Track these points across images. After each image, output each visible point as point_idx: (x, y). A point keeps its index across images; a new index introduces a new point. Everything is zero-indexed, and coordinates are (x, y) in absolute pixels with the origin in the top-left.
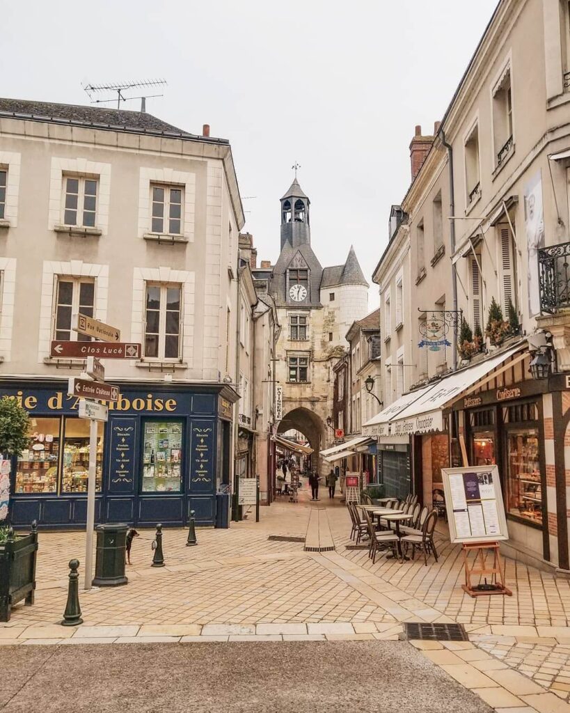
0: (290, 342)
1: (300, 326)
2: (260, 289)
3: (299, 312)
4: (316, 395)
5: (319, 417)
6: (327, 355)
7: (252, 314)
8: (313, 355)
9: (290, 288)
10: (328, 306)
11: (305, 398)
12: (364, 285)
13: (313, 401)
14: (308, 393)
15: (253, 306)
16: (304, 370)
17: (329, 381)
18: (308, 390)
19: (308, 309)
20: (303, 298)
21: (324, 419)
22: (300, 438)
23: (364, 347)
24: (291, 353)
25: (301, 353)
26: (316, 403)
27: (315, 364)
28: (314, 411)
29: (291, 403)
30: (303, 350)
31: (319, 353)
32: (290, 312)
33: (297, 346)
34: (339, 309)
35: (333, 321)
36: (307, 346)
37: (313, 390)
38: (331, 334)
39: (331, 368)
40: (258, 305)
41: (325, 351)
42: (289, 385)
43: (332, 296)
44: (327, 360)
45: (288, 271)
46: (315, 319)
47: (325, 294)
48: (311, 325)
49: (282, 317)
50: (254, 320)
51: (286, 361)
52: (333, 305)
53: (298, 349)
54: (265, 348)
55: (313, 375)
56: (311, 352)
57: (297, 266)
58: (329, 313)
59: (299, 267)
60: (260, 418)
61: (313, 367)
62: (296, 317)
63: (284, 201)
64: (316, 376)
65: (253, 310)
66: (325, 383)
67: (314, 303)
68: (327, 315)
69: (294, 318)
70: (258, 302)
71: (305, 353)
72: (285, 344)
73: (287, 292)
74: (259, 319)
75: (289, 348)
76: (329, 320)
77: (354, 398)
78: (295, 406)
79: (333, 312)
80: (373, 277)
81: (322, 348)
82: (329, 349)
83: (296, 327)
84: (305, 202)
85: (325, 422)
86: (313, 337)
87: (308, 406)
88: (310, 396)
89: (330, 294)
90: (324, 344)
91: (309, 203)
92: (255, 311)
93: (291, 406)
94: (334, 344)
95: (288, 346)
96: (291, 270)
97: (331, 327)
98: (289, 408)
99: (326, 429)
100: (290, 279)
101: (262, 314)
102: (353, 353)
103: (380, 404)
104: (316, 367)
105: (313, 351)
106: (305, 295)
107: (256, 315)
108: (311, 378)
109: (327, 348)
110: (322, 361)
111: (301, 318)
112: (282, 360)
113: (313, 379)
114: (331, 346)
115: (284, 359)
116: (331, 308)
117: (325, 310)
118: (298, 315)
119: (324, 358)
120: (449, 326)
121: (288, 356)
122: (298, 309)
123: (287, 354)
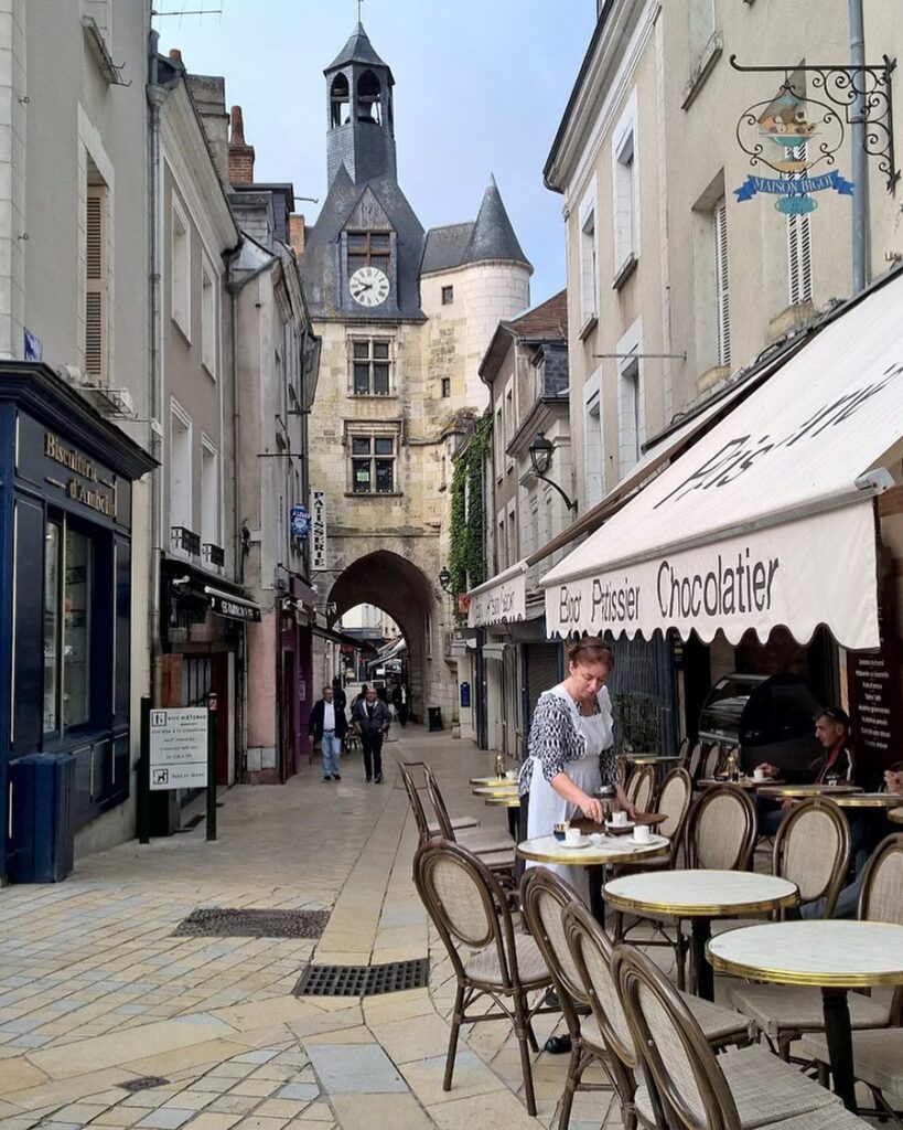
0: (353, 402)
1: (376, 365)
2: (251, 216)
3: (372, 332)
4: (414, 523)
5: (422, 573)
6: (440, 429)
7: (227, 275)
8: (407, 430)
9: (349, 276)
10: (438, 317)
11: (390, 530)
12: (521, 266)
13: (409, 536)
14: (396, 515)
15: (230, 254)
16: (385, 465)
17: (443, 489)
18: (397, 510)
19: (393, 323)
20: (382, 300)
21: (433, 577)
22: (390, 631)
23: (522, 386)
24: (356, 427)
25: (378, 427)
26: (415, 541)
27: (412, 451)
28: (411, 559)
29: (359, 541)
30: (383, 418)
31: (423, 427)
32: (350, 331)
33: (370, 410)
34: (463, 321)
35: (451, 350)
36: (393, 412)
37: (407, 510)
38: (446, 381)
39: (448, 458)
40: (243, 253)
41: (433, 421)
42: (351, 500)
43: (447, 292)
44: (440, 442)
45: (344, 235)
46: (411, 348)
47: (430, 288)
48: (399, 362)
49: (334, 343)
50: (231, 290)
51: (344, 445)
52: (449, 313)
53: (373, 418)
54: (262, 367)
55: (408, 477)
56: (402, 423)
57: (364, 225)
58: (443, 332)
59: (370, 227)
60: (253, 551)
61: (408, 457)
62: (366, 344)
63: (334, 75)
64: (415, 478)
65: (227, 265)
66: (436, 494)
67: (405, 309)
68: (438, 337)
69: (359, 346)
70: (240, 244)
71: (389, 427)
72: (342, 406)
73: (344, 285)
74: (246, 288)
75: (350, 415)
76: (443, 349)
77: (501, 517)
78: (366, 548)
79: (451, 332)
80: (546, 172)
81: (428, 413)
82: (442, 417)
83: (367, 365)
84: (382, 78)
85: (437, 584)
86: (405, 390)
87: (397, 547)
88: (403, 524)
89: (443, 289)
90: (430, 404)
91: (391, 82)
92: (234, 265)
93: (358, 547)
94: (454, 404)
95: (349, 409)
96: (350, 234)
97: (446, 365)
98: (352, 553)
99: (439, 598)
100: (349, 255)
101: (254, 275)
102: (497, 411)
103: (569, 506)
104: (414, 459)
105: (406, 422)
106: (386, 292)
107: (238, 277)
108: (402, 485)
109: (439, 413)
110: (427, 444)
111: (376, 344)
112: (336, 443)
113: (407, 485)
114: (446, 408)
115: (340, 442)
116: (446, 321)
117: (431, 327)
118: (370, 338)
119: (431, 438)
120: (844, 123)
121: (349, 433)
122: (369, 323)
123: (346, 430)
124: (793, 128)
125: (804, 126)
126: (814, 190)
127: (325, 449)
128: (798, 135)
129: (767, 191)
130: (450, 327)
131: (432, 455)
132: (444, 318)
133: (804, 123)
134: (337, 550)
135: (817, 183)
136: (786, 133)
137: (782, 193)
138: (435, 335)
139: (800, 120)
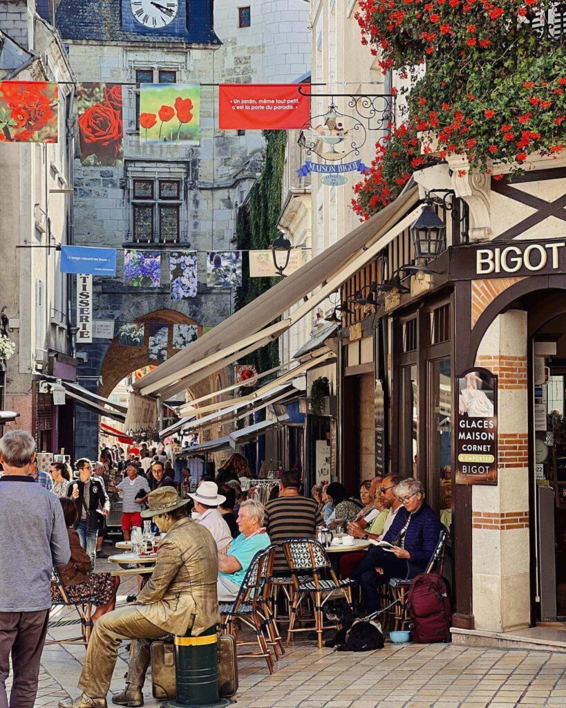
0: (135, 139)
3: (157, 58)
6: (233, 171)
8: (196, 172)
10: (234, 43)
16: (170, 211)
20: (169, 20)
24: (138, 167)
25: (163, 168)
26: (203, 298)
27: (203, 195)
29: (139, 299)
30: (168, 157)
31: (211, 168)
32: (131, 56)
33: (154, 149)
34: (262, 48)
35: (247, 81)
36: (180, 150)
41: (225, 162)
43: (245, 16)
44: (233, 186)
47: (225, 9)
49: (112, 69)
51: (123, 188)
52: (246, 38)
53: (157, 157)
55: (196, 225)
56: (191, 165)
58: (238, 61)
61: (196, 203)
64: (205, 226)
66: (227, 246)
67: (197, 32)
68: (233, 66)
69: (144, 73)
71: (175, 169)
73: (125, 3)
75: (131, 154)
76: (238, 80)
78: (147, 307)
79: (248, 60)
81: (220, 153)
82: (236, 158)
87: (182, 306)
89: (241, 9)
90: (223, 144)
93: (137, 305)
95: (130, 148)
104: (203, 204)
105: (195, 163)
106: (175, 10)
108: (189, 235)
109: (233, 153)
110: (219, 188)
111: (161, 72)
112: (114, 185)
113: (195, 235)
114: (240, 148)
115: (118, 185)
116: (242, 48)
117: (225, 53)
118: (156, 66)
119: (222, 182)
120: (367, 130)
121: (129, 175)
122: (154, 47)
123: (126, 170)
124: (335, 132)
125: (342, 132)
126: (346, 171)
127: (101, 192)
128: (337, 137)
129: (316, 171)
130: (248, 55)
131: (223, 200)
132: (240, 43)
133: (342, 129)
134: (114, 308)
135: (348, 167)
136: (330, 135)
137: (326, 172)
138: (230, 63)
139: (339, 128)
